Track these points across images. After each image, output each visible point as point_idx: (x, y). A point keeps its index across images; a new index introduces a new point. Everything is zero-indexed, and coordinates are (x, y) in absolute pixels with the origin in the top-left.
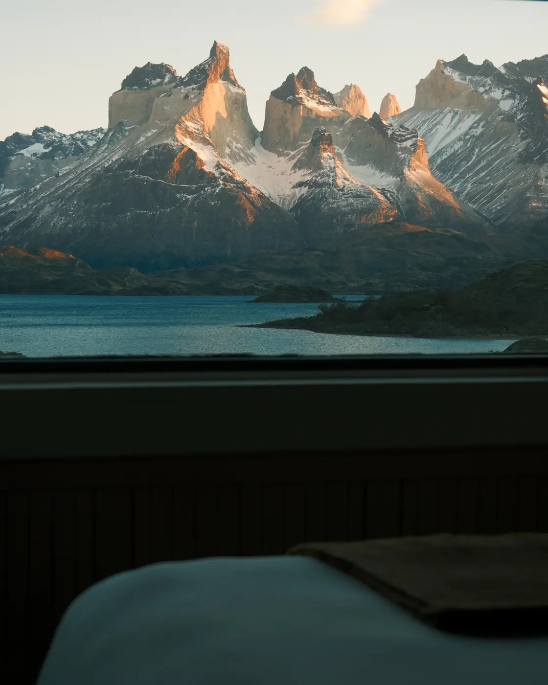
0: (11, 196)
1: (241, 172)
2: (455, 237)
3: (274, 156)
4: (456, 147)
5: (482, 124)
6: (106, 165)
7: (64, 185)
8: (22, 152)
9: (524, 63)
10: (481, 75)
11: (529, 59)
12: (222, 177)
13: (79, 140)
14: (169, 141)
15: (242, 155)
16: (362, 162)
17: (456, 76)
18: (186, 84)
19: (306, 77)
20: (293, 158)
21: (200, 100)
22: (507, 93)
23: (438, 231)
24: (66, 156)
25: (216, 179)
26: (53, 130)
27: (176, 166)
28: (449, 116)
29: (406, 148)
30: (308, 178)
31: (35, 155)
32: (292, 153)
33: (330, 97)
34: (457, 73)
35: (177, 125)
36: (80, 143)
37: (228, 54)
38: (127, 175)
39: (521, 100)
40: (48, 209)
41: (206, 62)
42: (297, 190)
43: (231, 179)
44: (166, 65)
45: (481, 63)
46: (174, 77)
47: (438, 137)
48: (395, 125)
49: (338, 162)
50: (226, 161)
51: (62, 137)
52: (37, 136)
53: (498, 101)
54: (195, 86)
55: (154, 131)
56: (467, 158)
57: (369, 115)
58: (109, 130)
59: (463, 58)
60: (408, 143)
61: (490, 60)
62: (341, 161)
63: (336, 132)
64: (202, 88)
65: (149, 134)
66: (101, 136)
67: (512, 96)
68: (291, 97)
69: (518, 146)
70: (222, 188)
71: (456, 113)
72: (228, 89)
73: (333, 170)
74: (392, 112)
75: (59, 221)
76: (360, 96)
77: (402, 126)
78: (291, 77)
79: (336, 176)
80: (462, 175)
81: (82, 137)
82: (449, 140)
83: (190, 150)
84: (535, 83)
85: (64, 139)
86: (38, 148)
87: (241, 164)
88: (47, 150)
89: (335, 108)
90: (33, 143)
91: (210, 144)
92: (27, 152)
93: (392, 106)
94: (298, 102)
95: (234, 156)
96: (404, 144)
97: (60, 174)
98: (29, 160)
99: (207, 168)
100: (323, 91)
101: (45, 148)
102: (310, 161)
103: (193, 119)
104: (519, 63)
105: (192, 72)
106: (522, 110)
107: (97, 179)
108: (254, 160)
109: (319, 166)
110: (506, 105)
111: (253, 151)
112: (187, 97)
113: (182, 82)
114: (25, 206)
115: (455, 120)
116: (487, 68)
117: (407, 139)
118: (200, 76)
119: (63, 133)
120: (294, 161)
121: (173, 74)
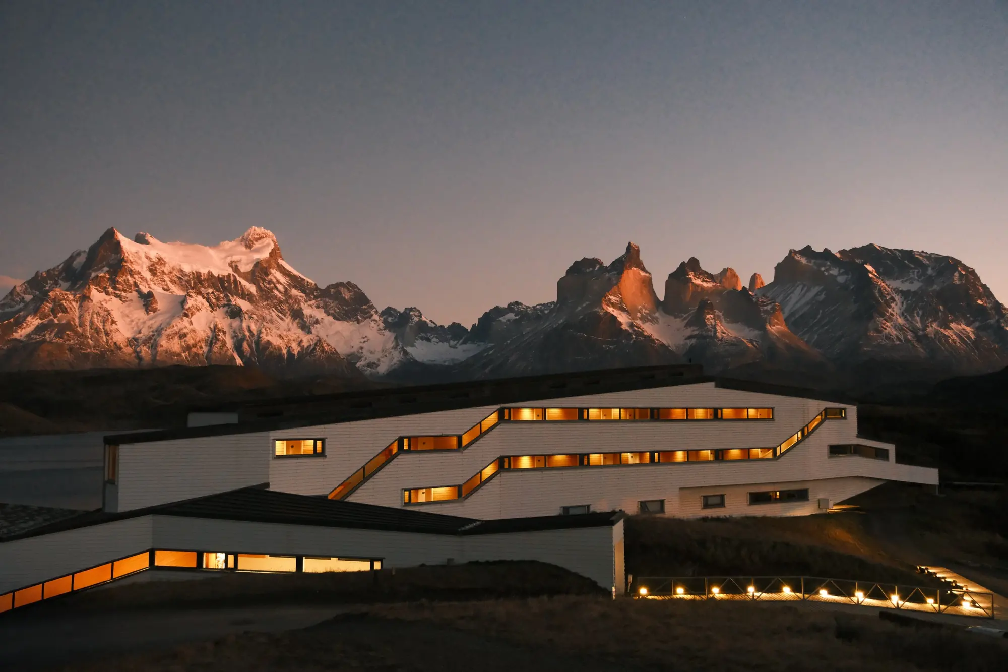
0: (491, 348)
1: (648, 329)
3: (672, 318)
5: (824, 293)
6: (555, 326)
7: (526, 340)
8: (500, 319)
10: (823, 259)
12: (634, 333)
13: (539, 310)
14: (597, 309)
15: (649, 318)
16: (735, 321)
17: (804, 261)
18: (610, 271)
19: (693, 264)
20: (685, 319)
21: (619, 281)
22: (842, 271)
24: (529, 320)
25: (630, 334)
26: (521, 304)
27: (601, 326)
28: (801, 287)
29: (767, 310)
30: (696, 333)
31: (508, 320)
32: (685, 316)
33: (711, 277)
34: (805, 258)
35: (603, 299)
36: (539, 312)
37: (638, 250)
38: (568, 333)
39: (852, 276)
40: (514, 357)
41: (623, 256)
42: (688, 341)
43: (641, 334)
44: (596, 259)
45: (821, 250)
46: (602, 266)
47: (791, 303)
48: (759, 295)
49: (717, 321)
50: (638, 322)
51: (527, 308)
52: (511, 307)
53: (836, 277)
54: (615, 272)
55: (587, 303)
56: (814, 317)
57: (740, 288)
58: (557, 302)
59: (809, 247)
60: (769, 307)
61: (829, 248)
62: (721, 321)
63: (716, 301)
64: (620, 273)
65: (584, 305)
66: (551, 306)
67: (846, 273)
68: (683, 277)
69: (852, 308)
70: (634, 341)
71: (804, 286)
72: (639, 274)
73: (714, 327)
74: (758, 286)
75: (522, 365)
76: (735, 276)
77: (764, 296)
78: (683, 264)
80: (810, 329)
81: (541, 308)
82: (798, 305)
83: (612, 315)
84: (863, 263)
85: (528, 309)
86: (511, 316)
87: (648, 324)
88: (517, 317)
89: (714, 284)
90: (507, 313)
91: (627, 310)
92: (503, 319)
93: (759, 281)
94: (689, 281)
95: (644, 319)
96: (765, 308)
97: (524, 333)
98: (504, 324)
99: (623, 327)
100: (706, 273)
101: (515, 316)
102: (698, 320)
103: (614, 294)
104: (850, 250)
105: (615, 262)
106: (854, 282)
107: (548, 336)
108: (657, 321)
109: (704, 324)
110: (841, 279)
111: (657, 315)
112: (610, 279)
113: (607, 270)
114: (499, 355)
115: (805, 289)
116: (827, 254)
117: (767, 305)
118: (620, 266)
119: (528, 305)
120: (686, 321)
121: (601, 264)
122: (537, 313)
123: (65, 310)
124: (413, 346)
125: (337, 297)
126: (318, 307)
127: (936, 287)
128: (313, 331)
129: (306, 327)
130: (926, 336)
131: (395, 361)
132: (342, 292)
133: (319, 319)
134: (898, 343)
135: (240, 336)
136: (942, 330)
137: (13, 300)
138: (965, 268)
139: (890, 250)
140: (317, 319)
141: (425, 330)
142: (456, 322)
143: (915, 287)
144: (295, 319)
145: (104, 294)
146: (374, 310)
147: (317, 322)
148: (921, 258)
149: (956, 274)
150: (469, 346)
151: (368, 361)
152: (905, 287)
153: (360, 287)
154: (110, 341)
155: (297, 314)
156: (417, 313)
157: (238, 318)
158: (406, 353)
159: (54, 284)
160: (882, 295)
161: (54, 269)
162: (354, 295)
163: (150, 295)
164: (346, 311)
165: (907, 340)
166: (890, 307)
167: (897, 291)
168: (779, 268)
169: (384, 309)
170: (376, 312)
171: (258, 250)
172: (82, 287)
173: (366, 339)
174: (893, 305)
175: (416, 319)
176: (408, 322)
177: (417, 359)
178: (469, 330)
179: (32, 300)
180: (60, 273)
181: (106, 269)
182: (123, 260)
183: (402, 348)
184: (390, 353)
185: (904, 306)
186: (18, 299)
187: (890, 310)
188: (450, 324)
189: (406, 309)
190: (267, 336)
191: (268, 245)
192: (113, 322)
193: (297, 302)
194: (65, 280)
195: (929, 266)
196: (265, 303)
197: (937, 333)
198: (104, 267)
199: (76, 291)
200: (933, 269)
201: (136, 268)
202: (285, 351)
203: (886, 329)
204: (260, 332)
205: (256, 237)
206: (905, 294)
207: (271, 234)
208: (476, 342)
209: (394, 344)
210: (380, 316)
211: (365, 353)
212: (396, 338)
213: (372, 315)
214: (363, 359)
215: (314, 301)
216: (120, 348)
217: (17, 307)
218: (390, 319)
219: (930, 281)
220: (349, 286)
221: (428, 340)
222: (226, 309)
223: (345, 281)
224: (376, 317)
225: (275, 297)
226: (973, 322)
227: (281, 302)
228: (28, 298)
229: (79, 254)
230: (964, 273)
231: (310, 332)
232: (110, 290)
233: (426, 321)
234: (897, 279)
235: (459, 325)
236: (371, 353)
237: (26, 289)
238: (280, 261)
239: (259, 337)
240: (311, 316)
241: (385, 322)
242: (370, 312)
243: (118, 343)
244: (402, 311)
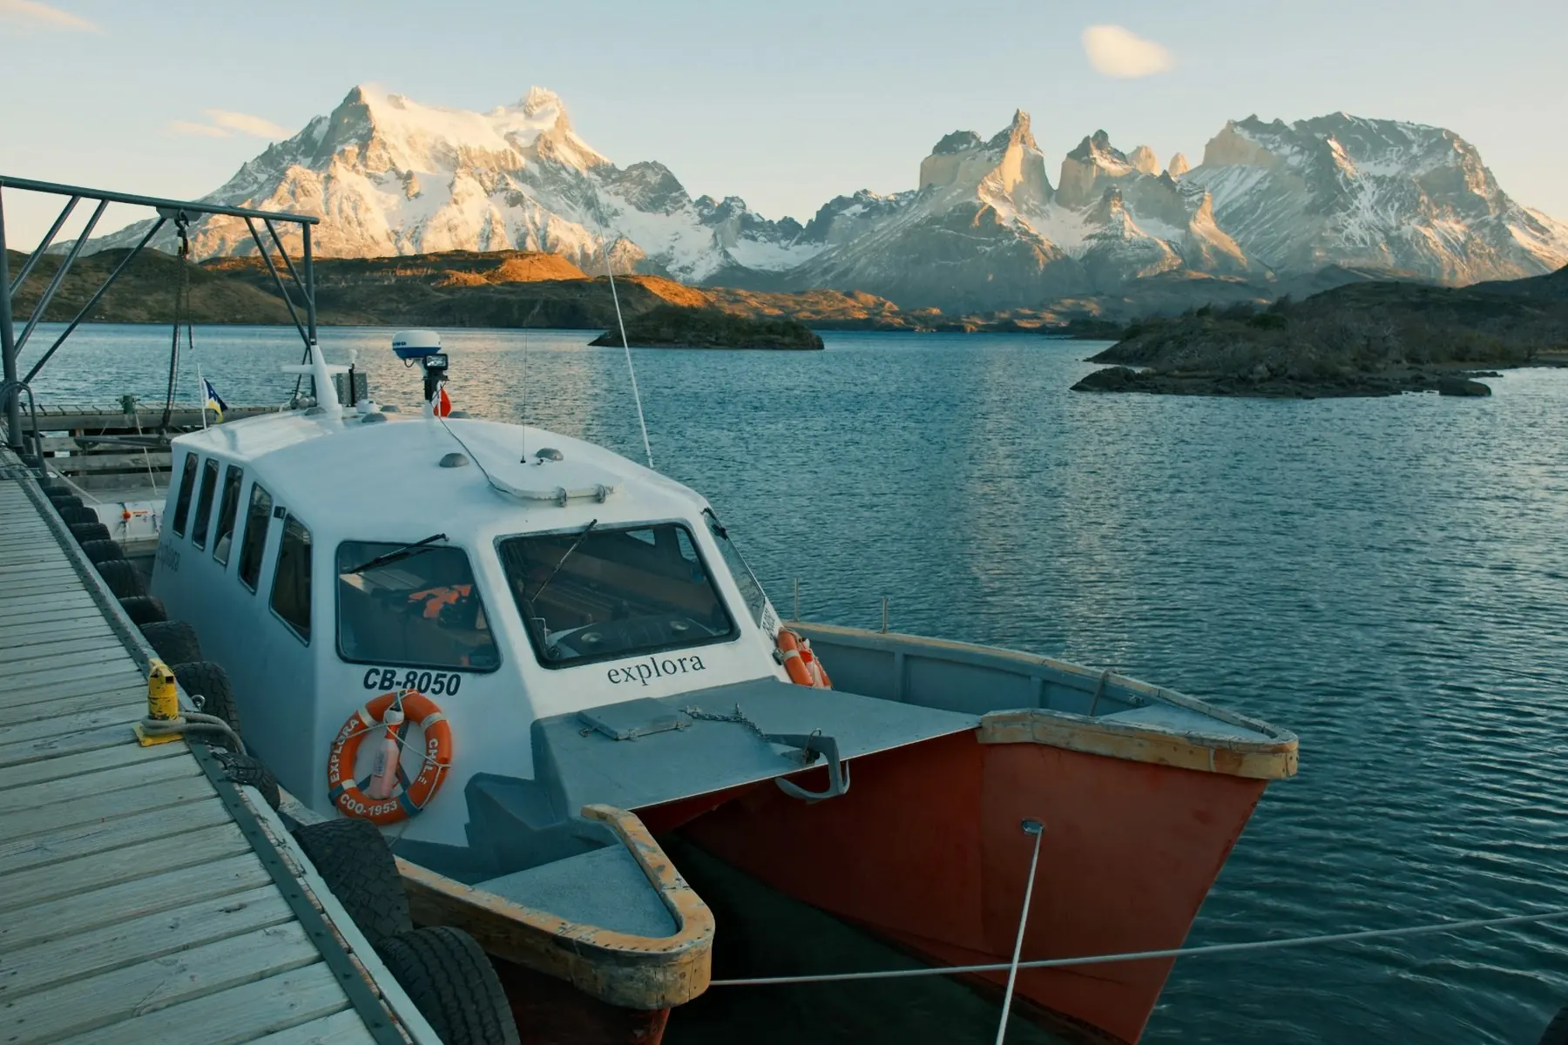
0: (833, 250)
1: (1034, 227)
2: (1238, 283)
3: (1067, 211)
4: (1242, 201)
5: (1269, 179)
6: (916, 221)
7: (878, 240)
8: (844, 212)
9: (1316, 120)
10: (1271, 132)
11: (1320, 116)
12: (1018, 231)
13: (893, 201)
14: (972, 199)
15: (1038, 211)
16: (1149, 215)
17: (1246, 135)
18: (992, 147)
19: (1101, 137)
20: (1085, 212)
21: (1001, 162)
22: (1296, 149)
23: (1222, 278)
24: (882, 215)
25: (1012, 232)
26: (870, 193)
27: (976, 222)
28: (1237, 172)
29: (1193, 202)
30: (1098, 231)
31: (855, 214)
32: (1084, 208)
33: (1122, 157)
34: (1247, 132)
35: (980, 186)
36: (894, 205)
37: (1029, 120)
38: (933, 230)
39: (1310, 156)
40: (863, 261)
41: (1008, 128)
42: (1087, 242)
43: (1026, 233)
44: (972, 132)
45: (1270, 121)
46: (979, 143)
47: (1224, 193)
48: (1184, 182)
49: (1127, 217)
50: (1023, 218)
51: (878, 199)
52: (857, 198)
53: (1287, 157)
54: (997, 150)
55: (960, 191)
56: (1253, 212)
57: (1158, 173)
58: (920, 190)
59: (1254, 117)
60: (1195, 198)
61: (1281, 118)
62: (1130, 215)
63: (1128, 189)
64: (1004, 151)
65: (955, 194)
66: (912, 196)
67: (1301, 152)
68: (1085, 158)
69: (1305, 198)
70: (1018, 241)
71: (1243, 170)
72: (1026, 152)
73: (1122, 223)
74: (1180, 171)
75: (873, 271)
76: (1149, 156)
77: (1190, 183)
78: (1087, 140)
79: (1124, 228)
80: (1247, 227)
81: (896, 198)
82: (1233, 196)
83: (990, 207)
84: (1325, 139)
85: (880, 200)
86: (858, 208)
87: (1036, 219)
88: (866, 210)
89: (1126, 166)
90: (853, 205)
91: (1009, 201)
92: (847, 213)
93: (1181, 163)
94: (1091, 162)
95: (1030, 213)
96: (1191, 199)
97: (875, 231)
98: (849, 219)
99: (1004, 224)
100: (1116, 151)
102: (1101, 215)
103: (993, 179)
104: (1310, 120)
105: (996, 137)
106: (1310, 165)
107: (907, 234)
108: (1048, 216)
109: (1109, 220)
110: (1295, 161)
111: (1048, 207)
112: (990, 159)
113: (986, 147)
114: (844, 258)
115: (1243, 176)
116: (1278, 126)
117: (1194, 194)
118: (1002, 141)
119: (879, 195)
120: (1086, 216)
121: (978, 140)
122: (891, 205)
123: (307, 193)
124: (735, 246)
125: (640, 179)
126: (617, 194)
127: (1420, 172)
128: (612, 224)
129: (602, 220)
130: (1399, 237)
131: (714, 264)
132: (647, 174)
133: (619, 209)
134: (1362, 246)
135: (523, 230)
136: (1422, 229)
137: (244, 180)
138: (1464, 146)
139: (1364, 121)
140: (616, 210)
141: (750, 226)
142: (789, 216)
143: (1392, 171)
144: (589, 209)
145: (354, 174)
146: (688, 199)
147: (616, 213)
148: (1404, 131)
149: (1451, 153)
150: (805, 246)
151: (680, 265)
152: (1379, 171)
153: (669, 169)
154: (365, 235)
155: (591, 203)
156: (740, 204)
157: (519, 206)
158: (727, 255)
159: (292, 160)
160: (1348, 183)
161: (291, 141)
162: (662, 178)
163: (409, 176)
164: (651, 198)
165: (1375, 243)
166: (1356, 198)
167: (1368, 177)
168: (1212, 146)
169: (698, 199)
170: (690, 201)
171: (541, 118)
172: (327, 163)
173: (677, 236)
174: (1360, 195)
175: (739, 212)
176: (728, 216)
177: (740, 262)
178: (804, 227)
179: (268, 180)
180: (298, 147)
181: (354, 141)
182: (372, 130)
183: (723, 248)
184: (707, 254)
185: (1376, 196)
186: (250, 179)
187: (1356, 202)
188: (781, 219)
189: (726, 198)
190: (555, 229)
191: (553, 111)
192: (368, 210)
193: (590, 186)
194: (306, 154)
195: (1413, 142)
196: (552, 188)
197: (1416, 232)
198: (351, 138)
199: (320, 168)
200: (1420, 146)
201: (389, 140)
202: (578, 251)
203: (1346, 228)
204: (547, 225)
205: (538, 100)
206: (1379, 181)
207: (556, 96)
208: (812, 242)
209: (712, 242)
210: (695, 207)
211: (676, 253)
212: (714, 236)
213: (685, 205)
214: (674, 262)
215: (612, 186)
216: (377, 243)
217: (250, 189)
218: (705, 212)
219: (1413, 162)
220: (654, 166)
221: (754, 239)
222: (504, 194)
223: (650, 161)
224: (689, 207)
225: (564, 181)
226: (1463, 218)
227: (571, 187)
228: (262, 177)
229: (319, 121)
230: (1461, 151)
231: (607, 226)
232: (361, 168)
233: (751, 215)
234: (1369, 159)
235: (792, 220)
236: (684, 254)
237: (259, 166)
238: (569, 134)
239: (545, 229)
240: (608, 206)
241: (700, 214)
242: (681, 201)
243: (376, 237)
244: (721, 200)
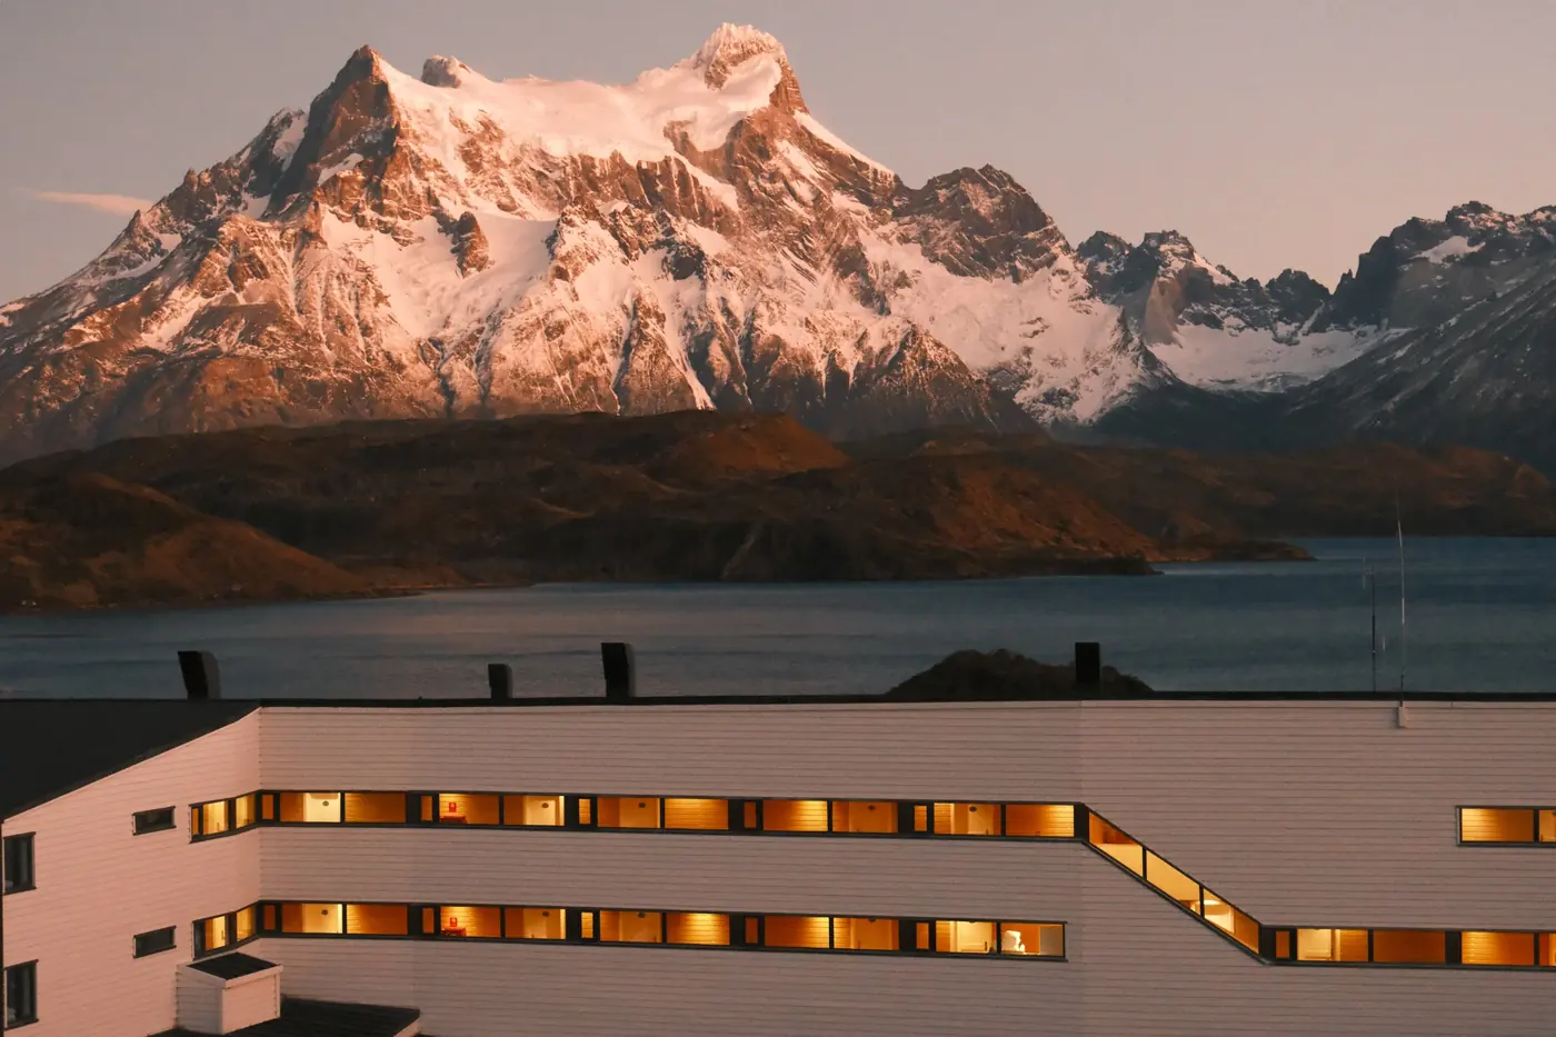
0: (1400, 342)
7: (1506, 316)
8: (1424, 254)
13: (1542, 224)
24: (1515, 257)
26: (1487, 209)
31: (1450, 259)
36: (1543, 231)
40: (1472, 364)
51: (1506, 221)
52: (1454, 222)
75: (1494, 387)
81: (1548, 217)
85: (1510, 224)
86: (1458, 245)
88: (1476, 249)
90: (1446, 238)
92: (1434, 255)
97: (1499, 295)
98: (1438, 269)
101: (1471, 244)
114: (1425, 361)
119: (1508, 212)
122: (1537, 235)
123: (261, 271)
124: (1169, 340)
125: (957, 209)
126: (904, 239)
128: (894, 308)
129: (872, 298)
131: (1122, 384)
132: (970, 194)
133: (909, 273)
135: (702, 326)
137: (134, 248)
140: (903, 275)
141: (1203, 296)
142: (1295, 268)
144: (844, 275)
145: (352, 225)
146: (1061, 242)
147: (903, 281)
150: (1333, 335)
151: (1045, 388)
153: (1017, 180)
154: (374, 349)
155: (850, 262)
156: (1179, 248)
157: (694, 277)
158: (1151, 361)
159: (229, 203)
161: (228, 164)
162: (1004, 201)
163: (468, 223)
164: (979, 247)
169: (1085, 239)
170: (1067, 248)
171: (741, 90)
172: (299, 207)
173: (1037, 326)
175: (1178, 265)
176: (1154, 274)
177: (1183, 377)
178: (1331, 290)
179: (183, 245)
180: (244, 176)
181: (356, 158)
182: (394, 132)
183: (1141, 347)
184: (1107, 362)
186: (145, 245)
188: (1276, 274)
189: (1148, 236)
190: (772, 322)
191: (767, 72)
192: (380, 298)
193: (848, 227)
194: (257, 190)
196: (763, 234)
198: (351, 152)
199: (286, 217)
201: (428, 151)
202: (820, 365)
204: (754, 314)
205: (734, 51)
207: (773, 41)
208: (1351, 325)
209: (1118, 335)
210: (1078, 259)
211: (1038, 364)
212: (1122, 321)
213: (1055, 258)
214: (1031, 381)
215: (892, 225)
216: (399, 367)
217: (146, 267)
218: (1102, 267)
220: (989, 178)
221: (1214, 323)
222: (662, 253)
223: (977, 166)
224: (1065, 262)
225: (790, 218)
227: (804, 230)
228: (171, 241)
229: (287, 121)
231: (884, 311)
232: (369, 213)
233: (1205, 270)
235: (1302, 276)
236: (1055, 363)
237: (164, 219)
238: (802, 118)
239: (751, 328)
240: (886, 267)
241: (1091, 275)
242: (1047, 250)
243: (394, 354)
244: (1137, 241)
